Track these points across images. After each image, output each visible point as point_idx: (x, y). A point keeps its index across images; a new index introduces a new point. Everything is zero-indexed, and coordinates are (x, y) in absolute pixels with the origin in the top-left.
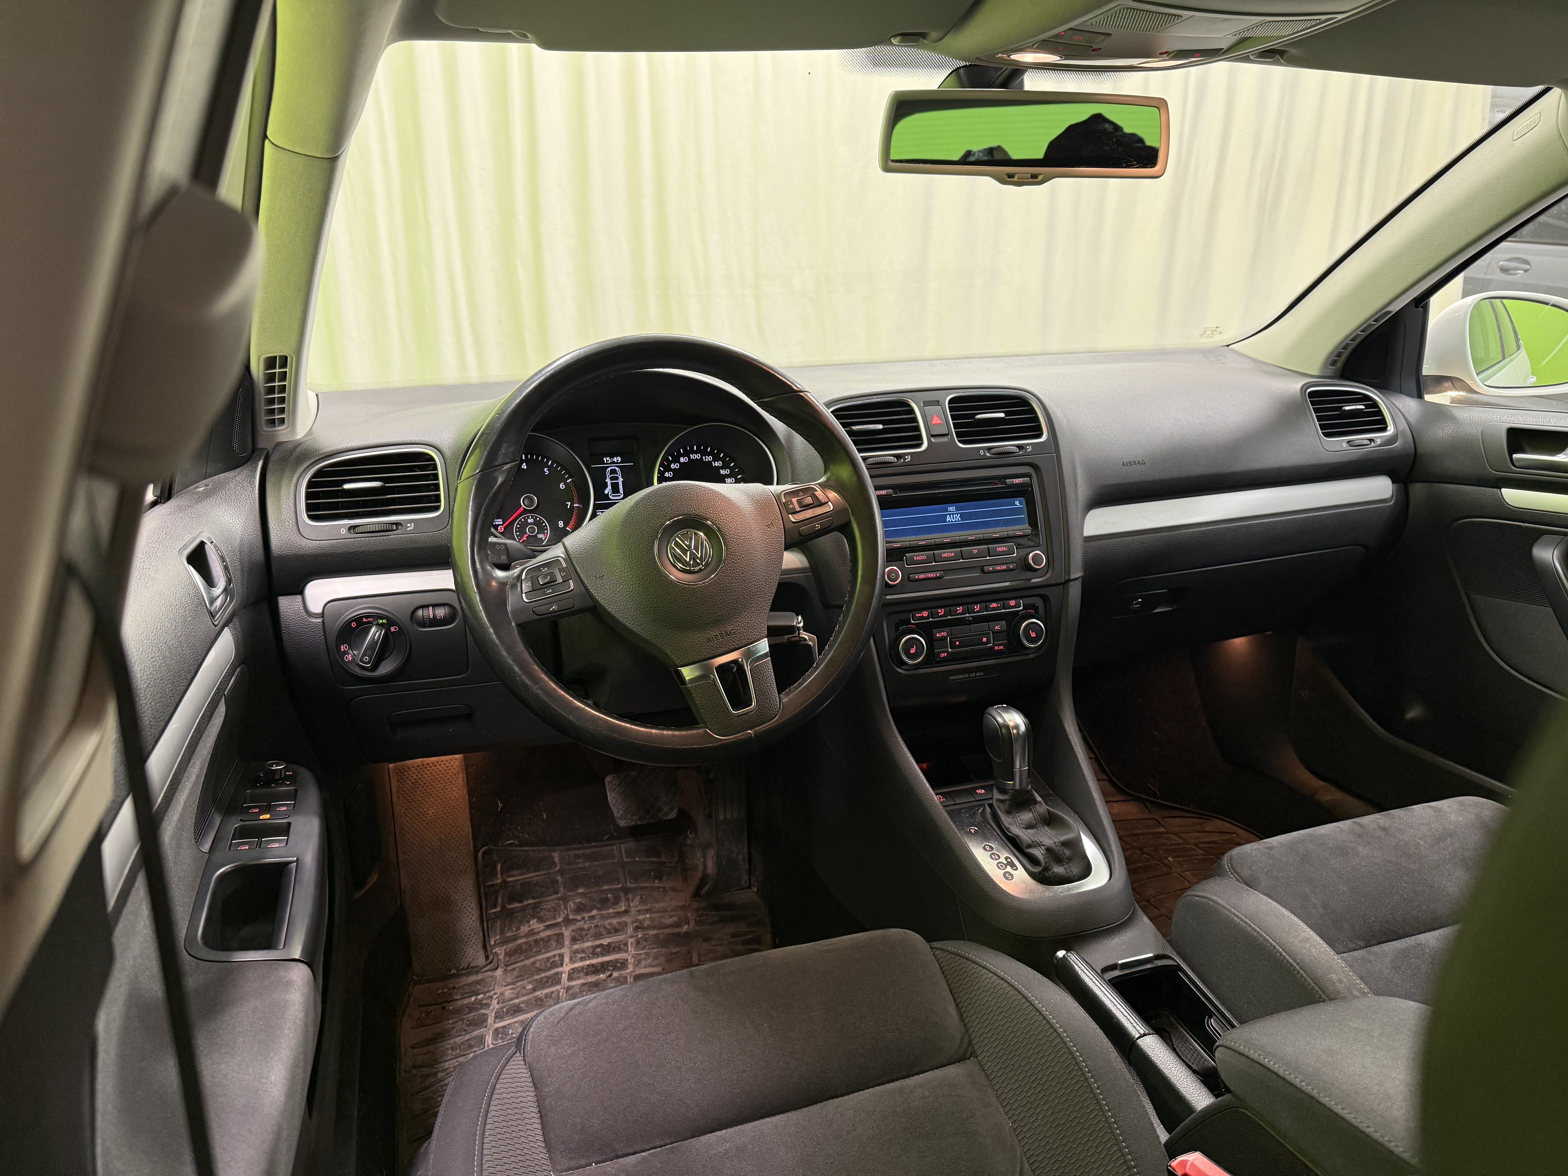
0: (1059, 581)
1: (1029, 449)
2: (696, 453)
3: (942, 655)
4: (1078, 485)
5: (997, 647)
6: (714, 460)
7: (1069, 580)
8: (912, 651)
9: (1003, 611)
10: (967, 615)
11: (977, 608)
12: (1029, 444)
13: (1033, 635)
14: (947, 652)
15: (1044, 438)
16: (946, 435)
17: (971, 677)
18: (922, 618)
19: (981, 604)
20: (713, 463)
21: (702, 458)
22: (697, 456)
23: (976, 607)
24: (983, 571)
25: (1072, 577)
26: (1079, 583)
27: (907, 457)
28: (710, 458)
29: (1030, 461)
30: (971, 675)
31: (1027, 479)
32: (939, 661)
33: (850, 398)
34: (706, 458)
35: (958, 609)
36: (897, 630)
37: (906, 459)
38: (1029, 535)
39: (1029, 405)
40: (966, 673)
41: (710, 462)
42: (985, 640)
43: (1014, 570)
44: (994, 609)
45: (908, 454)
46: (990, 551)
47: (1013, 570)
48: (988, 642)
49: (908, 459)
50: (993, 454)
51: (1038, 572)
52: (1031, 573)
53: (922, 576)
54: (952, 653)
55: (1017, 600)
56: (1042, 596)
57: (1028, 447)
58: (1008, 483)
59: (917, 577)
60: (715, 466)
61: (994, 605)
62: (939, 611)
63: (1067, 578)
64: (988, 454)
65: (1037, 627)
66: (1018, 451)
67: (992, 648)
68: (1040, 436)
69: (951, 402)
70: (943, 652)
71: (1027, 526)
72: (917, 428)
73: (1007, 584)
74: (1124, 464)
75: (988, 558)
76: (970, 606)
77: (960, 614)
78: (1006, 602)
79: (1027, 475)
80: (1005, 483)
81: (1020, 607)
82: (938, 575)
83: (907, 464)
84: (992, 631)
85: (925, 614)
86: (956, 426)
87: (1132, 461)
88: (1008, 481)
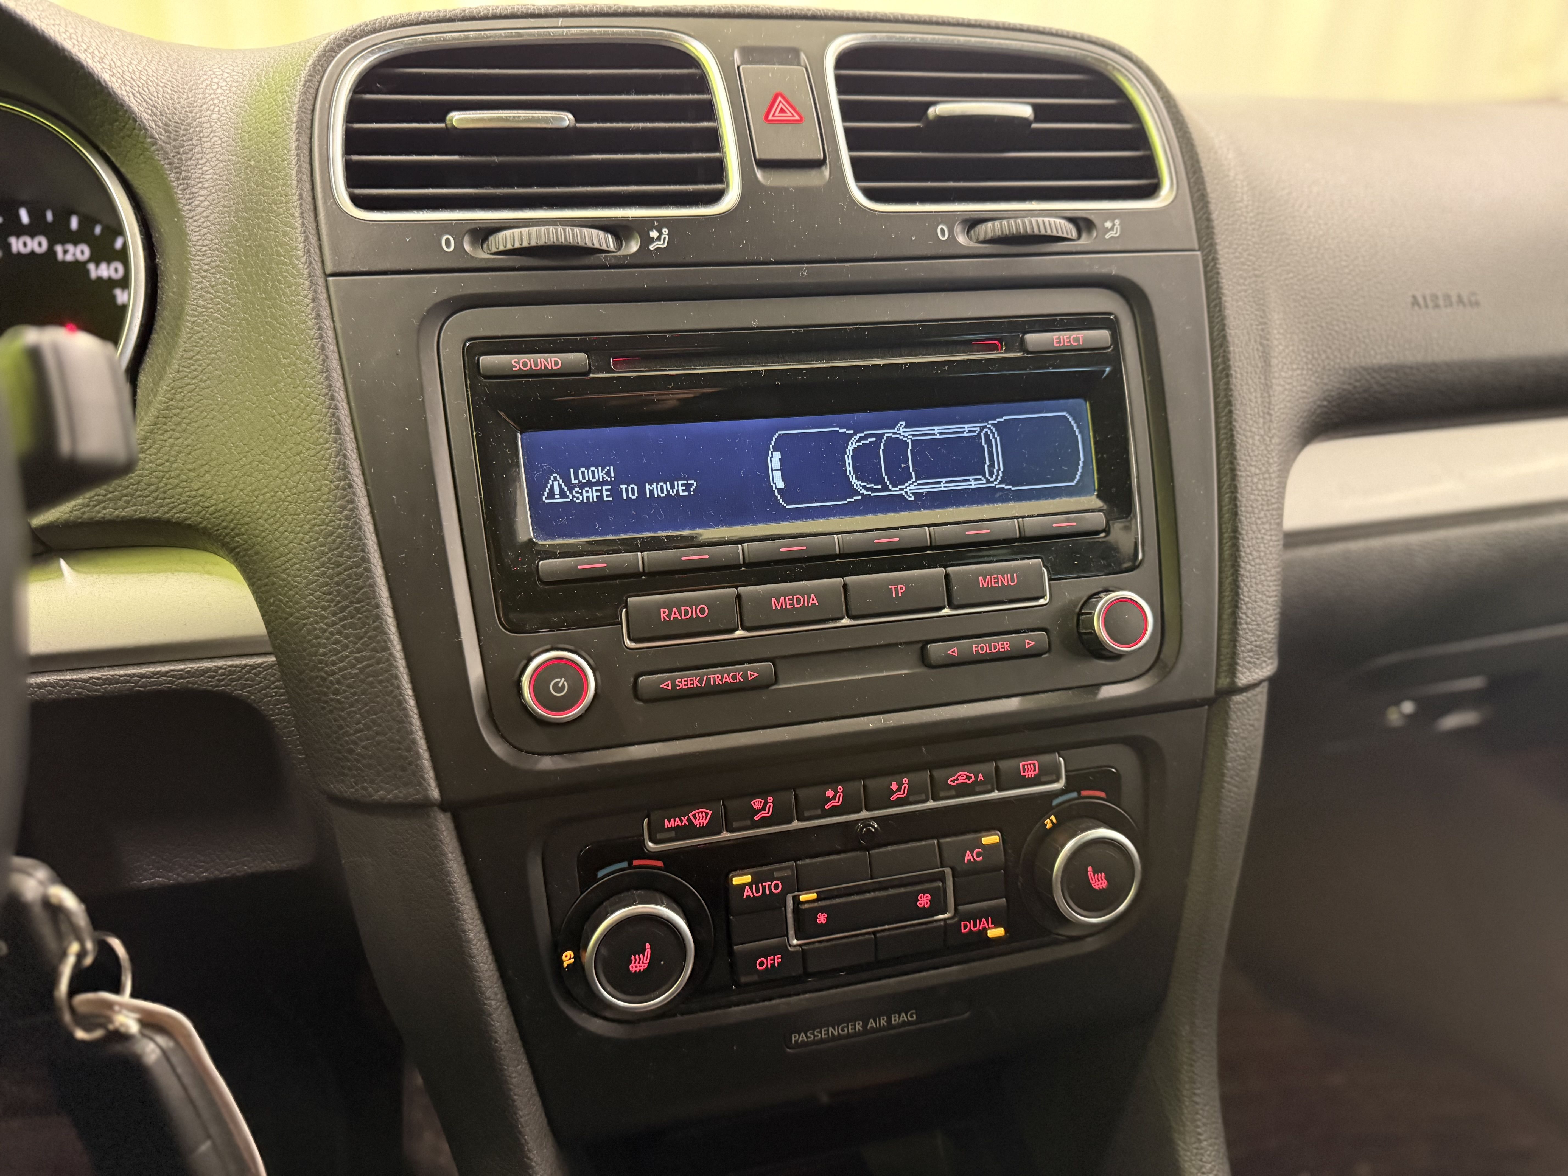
0: (1198, 694)
1: (1113, 230)
2: (31, 231)
3: (765, 963)
4: (1274, 361)
5: (970, 925)
6: (96, 258)
7: (1236, 690)
8: (639, 964)
9: (996, 794)
10: (864, 814)
11: (899, 787)
12: (1112, 215)
13: (1099, 882)
14: (782, 949)
15: (1166, 195)
16: (817, 164)
17: (874, 1030)
18: (690, 831)
19: (913, 775)
20: (91, 267)
21: (51, 252)
22: (37, 245)
23: (894, 786)
24: (924, 659)
25: (1243, 679)
26: (1261, 696)
27: (654, 234)
28: (79, 252)
29: (1114, 271)
30: (871, 1024)
31: (1101, 336)
32: (754, 984)
33: (464, 19)
34: (65, 252)
35: (830, 793)
36: (588, 877)
37: (652, 240)
38: (1097, 533)
39: (1118, 92)
40: (854, 1020)
41: (79, 267)
42: (924, 901)
43: (1039, 655)
44: (964, 790)
45: (663, 222)
46: (955, 588)
47: (1034, 654)
48: (938, 906)
49: (660, 241)
50: (985, 242)
51: (1123, 661)
52: (1102, 662)
53: (686, 681)
54: (804, 954)
55: (1046, 758)
56: (1132, 742)
57: (1108, 224)
58: (1031, 348)
59: (667, 685)
60: (100, 279)
61: (961, 776)
62: (757, 804)
63: (1224, 682)
64: (962, 239)
65: (1111, 852)
66: (1074, 234)
67: (948, 928)
68: (1151, 191)
69: (845, 60)
70: (766, 953)
71: (1092, 501)
72: (713, 140)
73: (1012, 704)
74: (1415, 302)
75: (946, 611)
76: (872, 783)
77: (834, 812)
78: (1004, 765)
79: (1104, 321)
80: (1022, 346)
81: (1057, 780)
82: (752, 675)
83: (654, 259)
84: (953, 869)
85: (701, 817)
86: (854, 139)
87: (1440, 294)
88: (1034, 339)
